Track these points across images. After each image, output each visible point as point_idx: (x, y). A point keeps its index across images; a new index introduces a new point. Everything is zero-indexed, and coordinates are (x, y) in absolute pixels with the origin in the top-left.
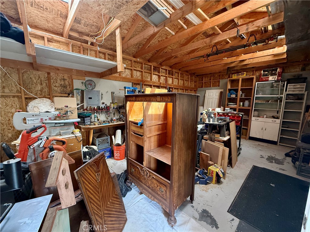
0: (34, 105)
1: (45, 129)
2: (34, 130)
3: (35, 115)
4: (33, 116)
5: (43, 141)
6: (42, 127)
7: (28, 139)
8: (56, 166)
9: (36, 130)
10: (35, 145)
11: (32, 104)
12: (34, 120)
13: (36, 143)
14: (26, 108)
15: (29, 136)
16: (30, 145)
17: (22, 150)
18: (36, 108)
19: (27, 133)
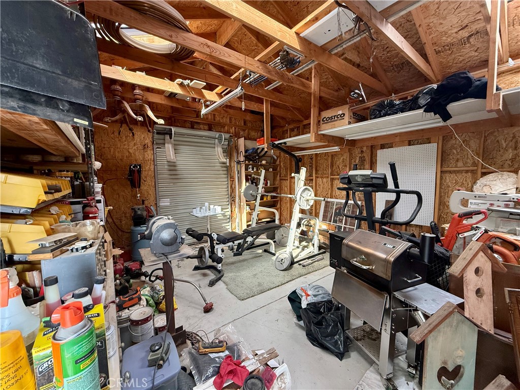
0: (486, 183)
1: (485, 217)
2: (469, 215)
3: (479, 197)
4: (475, 197)
5: (479, 233)
6: (481, 213)
7: (458, 224)
8: (466, 256)
9: (471, 216)
10: (466, 234)
11: (482, 181)
12: (480, 205)
13: (467, 233)
14: (472, 187)
15: (461, 221)
16: (459, 232)
17: (449, 236)
18: (487, 187)
19: (459, 216)
